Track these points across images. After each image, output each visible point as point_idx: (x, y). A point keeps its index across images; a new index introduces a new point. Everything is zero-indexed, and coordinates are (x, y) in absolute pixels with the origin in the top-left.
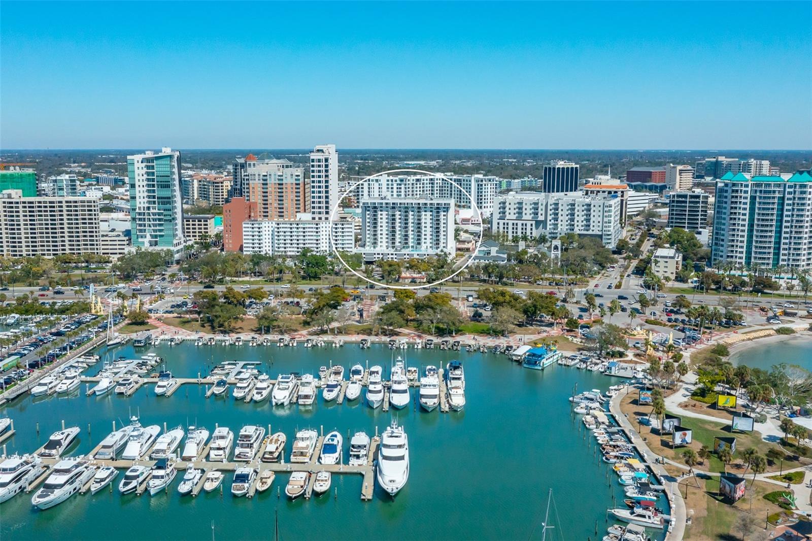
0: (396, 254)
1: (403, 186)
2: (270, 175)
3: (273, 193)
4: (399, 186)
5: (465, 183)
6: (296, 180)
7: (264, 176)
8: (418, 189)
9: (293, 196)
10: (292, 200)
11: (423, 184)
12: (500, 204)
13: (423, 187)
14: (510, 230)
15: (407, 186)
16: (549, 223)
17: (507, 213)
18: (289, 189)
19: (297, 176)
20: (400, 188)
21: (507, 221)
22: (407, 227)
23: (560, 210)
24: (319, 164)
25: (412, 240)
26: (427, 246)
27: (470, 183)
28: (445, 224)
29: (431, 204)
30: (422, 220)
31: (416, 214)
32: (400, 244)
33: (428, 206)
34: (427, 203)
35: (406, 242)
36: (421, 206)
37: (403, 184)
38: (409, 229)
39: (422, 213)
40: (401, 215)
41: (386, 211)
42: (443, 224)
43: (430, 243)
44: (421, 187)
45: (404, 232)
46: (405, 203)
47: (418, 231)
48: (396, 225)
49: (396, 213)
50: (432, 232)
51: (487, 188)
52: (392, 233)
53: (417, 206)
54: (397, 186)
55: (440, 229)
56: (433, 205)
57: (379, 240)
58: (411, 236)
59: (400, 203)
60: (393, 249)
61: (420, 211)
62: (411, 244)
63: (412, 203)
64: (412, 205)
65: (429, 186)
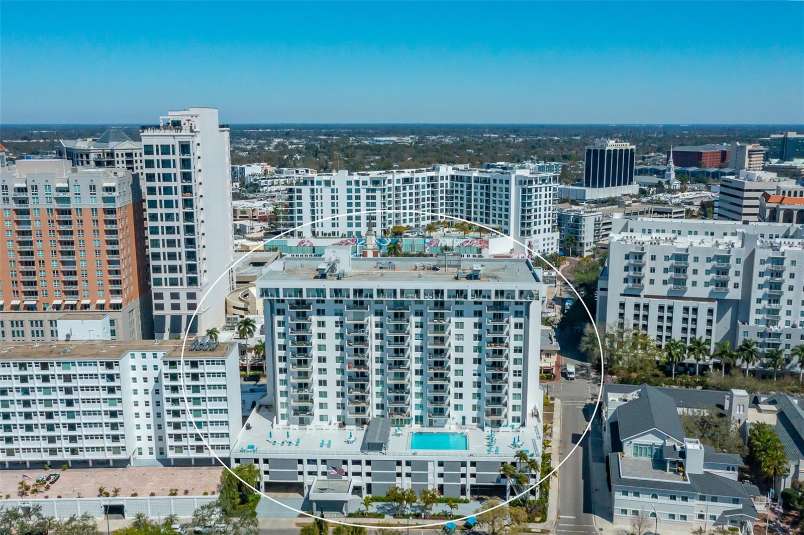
0: (368, 463)
1: (378, 194)
2: (35, 188)
3: (46, 234)
4: (370, 194)
5: (498, 185)
6: (105, 200)
7: (20, 190)
8: (408, 198)
9: (100, 242)
10: (98, 252)
11: (417, 187)
12: (627, 257)
13: (417, 194)
14: (653, 323)
15: (387, 193)
16: (754, 306)
17: (645, 282)
18: (89, 226)
19: (108, 189)
20: (374, 198)
21: (646, 301)
22: (401, 363)
23: (786, 275)
24: (166, 157)
25: (419, 401)
26: (464, 418)
27: (507, 186)
28: (520, 351)
29: (478, 293)
30: (448, 342)
31: (428, 323)
32: (379, 412)
33: (469, 298)
34: (467, 290)
35: (399, 406)
36: (446, 298)
37: (378, 189)
38: (408, 369)
39: (448, 318)
40: (382, 326)
41: (336, 314)
42: (515, 351)
43: (474, 409)
44: (414, 194)
45: (393, 376)
46: (395, 291)
47: (436, 375)
48: (368, 357)
49: (366, 320)
50: (479, 375)
51: (540, 195)
52: (356, 380)
53: (434, 299)
54: (368, 194)
55: (505, 366)
56: (484, 297)
57: (317, 400)
58: (415, 389)
59: (378, 290)
60: (358, 428)
61: (442, 315)
62: (414, 412)
63: (417, 292)
64: (418, 296)
65: (428, 191)
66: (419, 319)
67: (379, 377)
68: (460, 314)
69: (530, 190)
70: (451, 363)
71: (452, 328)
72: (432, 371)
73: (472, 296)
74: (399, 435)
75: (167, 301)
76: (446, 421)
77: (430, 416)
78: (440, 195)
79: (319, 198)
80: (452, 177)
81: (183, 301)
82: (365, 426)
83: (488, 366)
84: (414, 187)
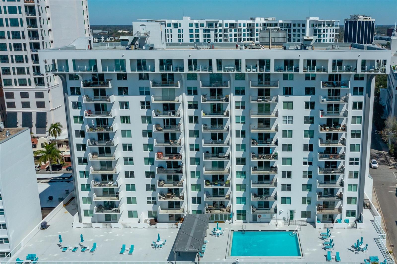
1: (212, 33)
4: (206, 33)
5: (297, 28)
8: (233, 38)
11: (240, 30)
13: (240, 35)
15: (218, 33)
20: (209, 36)
22: (220, 150)
25: (241, 194)
26: (292, 212)
27: (303, 28)
28: (359, 136)
29: (311, 64)
30: (275, 124)
31: (251, 102)
32: (196, 207)
33: (301, 71)
34: (298, 61)
35: (218, 200)
36: (272, 71)
37: (212, 30)
38: (228, 157)
39: (275, 97)
40: (196, 107)
41: (141, 93)
42: (353, 135)
43: (304, 203)
44: (238, 35)
45: (210, 166)
46: (210, 62)
47: (260, 164)
48: (180, 144)
49: (177, 99)
50: (310, 163)
51: (327, 35)
52: (167, 171)
53: (258, 72)
54: (205, 33)
55: (341, 153)
56: (318, 70)
57: (123, 194)
58: (236, 180)
59: (190, 62)
60: (171, 225)
61: (268, 92)
62: (236, 207)
63: (237, 63)
64: (238, 69)
65: (248, 34)
66: (239, 98)
67: (194, 168)
68: (288, 91)
69: (320, 31)
70: (278, 150)
71: (279, 107)
72: (256, 160)
73: (304, 69)
74: (217, 235)
75: (18, 100)
76: (271, 217)
77: (253, 211)
78: (256, 37)
79: (170, 36)
80: (264, 24)
81: (33, 100)
82: (180, 224)
83: (321, 153)
84: (237, 30)
